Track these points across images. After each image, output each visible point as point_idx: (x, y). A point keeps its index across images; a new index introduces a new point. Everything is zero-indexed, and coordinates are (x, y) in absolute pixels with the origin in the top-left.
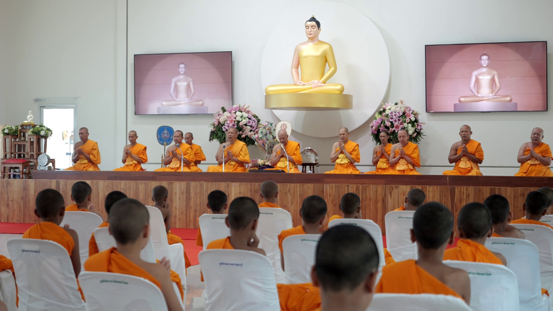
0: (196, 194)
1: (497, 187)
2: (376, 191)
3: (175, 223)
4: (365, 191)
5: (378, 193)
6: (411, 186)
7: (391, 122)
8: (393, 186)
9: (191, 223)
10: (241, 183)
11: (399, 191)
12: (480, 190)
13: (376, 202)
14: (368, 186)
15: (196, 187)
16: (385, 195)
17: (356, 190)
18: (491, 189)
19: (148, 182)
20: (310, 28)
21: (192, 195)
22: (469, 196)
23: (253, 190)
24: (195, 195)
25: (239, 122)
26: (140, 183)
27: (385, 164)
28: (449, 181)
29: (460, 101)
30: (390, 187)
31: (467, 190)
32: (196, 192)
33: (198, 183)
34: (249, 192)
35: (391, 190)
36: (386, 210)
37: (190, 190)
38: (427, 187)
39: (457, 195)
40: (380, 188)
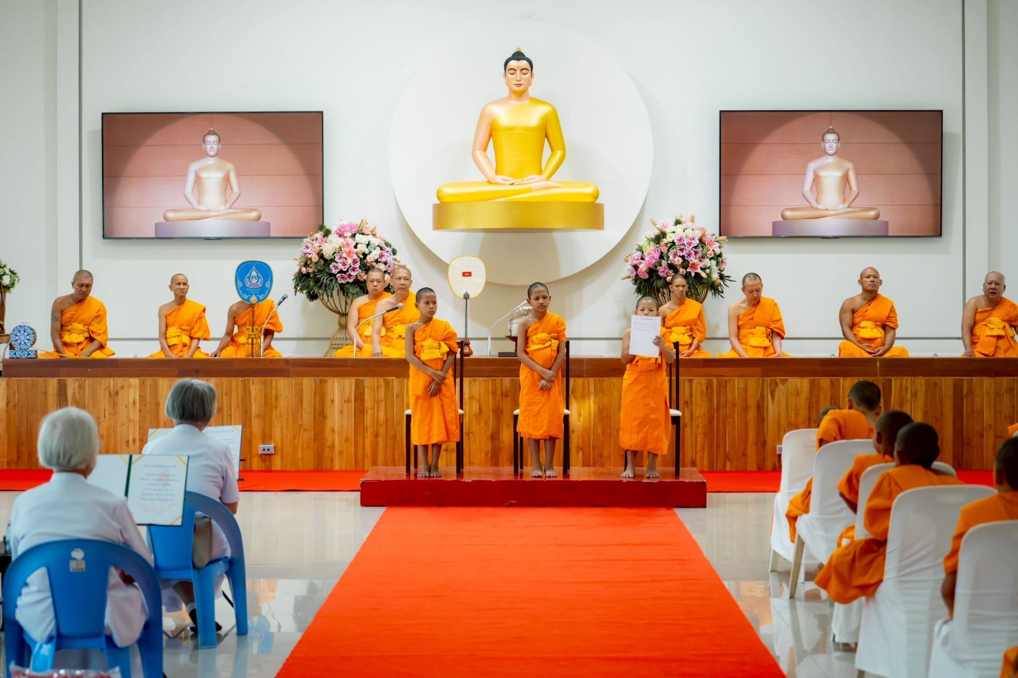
0: (377, 401)
1: (965, 378)
2: (746, 389)
3: (332, 460)
4: (725, 389)
5: (749, 393)
6: (811, 378)
7: (683, 257)
8: (778, 380)
9: (366, 459)
10: (473, 379)
11: (787, 389)
12: (936, 384)
13: (746, 409)
14: (730, 380)
15: (378, 388)
16: (762, 397)
17: (707, 389)
18: (955, 381)
19: (272, 380)
20: (518, 72)
21: (368, 404)
22: (916, 395)
23: (499, 392)
24: (376, 403)
25: (365, 255)
26: (253, 381)
27: (686, 336)
28: (880, 367)
29: (783, 217)
30: (771, 380)
31: (913, 383)
32: (376, 398)
33: (381, 380)
34: (491, 395)
35: (773, 386)
36: (763, 424)
37: (363, 394)
38: (841, 380)
39: (895, 393)
40: (752, 383)
